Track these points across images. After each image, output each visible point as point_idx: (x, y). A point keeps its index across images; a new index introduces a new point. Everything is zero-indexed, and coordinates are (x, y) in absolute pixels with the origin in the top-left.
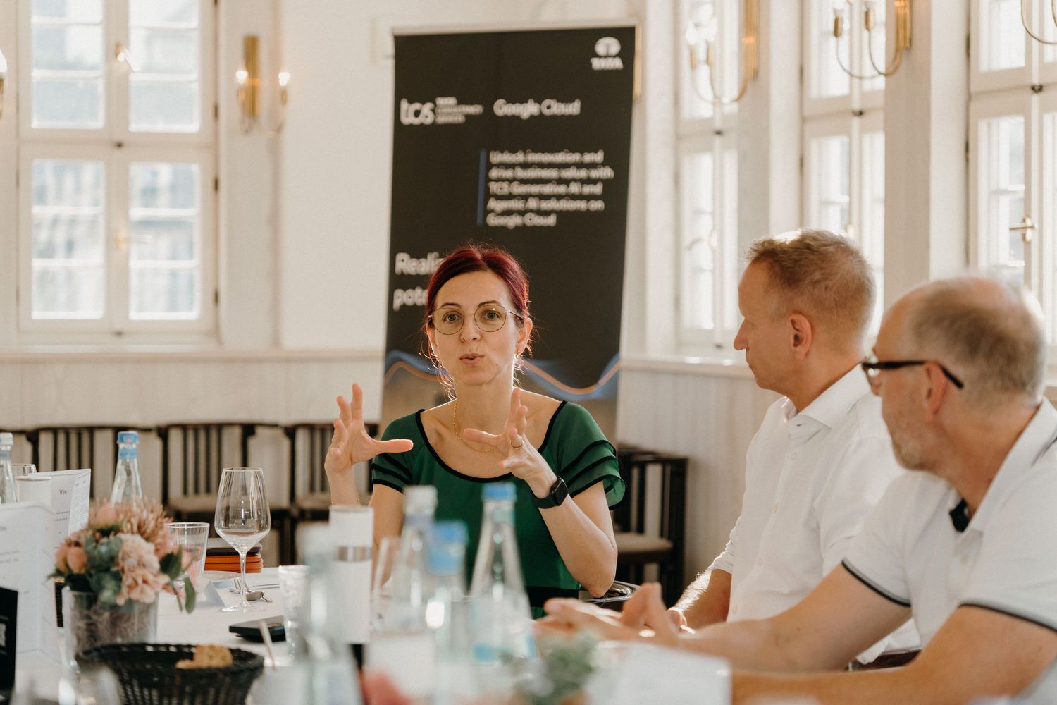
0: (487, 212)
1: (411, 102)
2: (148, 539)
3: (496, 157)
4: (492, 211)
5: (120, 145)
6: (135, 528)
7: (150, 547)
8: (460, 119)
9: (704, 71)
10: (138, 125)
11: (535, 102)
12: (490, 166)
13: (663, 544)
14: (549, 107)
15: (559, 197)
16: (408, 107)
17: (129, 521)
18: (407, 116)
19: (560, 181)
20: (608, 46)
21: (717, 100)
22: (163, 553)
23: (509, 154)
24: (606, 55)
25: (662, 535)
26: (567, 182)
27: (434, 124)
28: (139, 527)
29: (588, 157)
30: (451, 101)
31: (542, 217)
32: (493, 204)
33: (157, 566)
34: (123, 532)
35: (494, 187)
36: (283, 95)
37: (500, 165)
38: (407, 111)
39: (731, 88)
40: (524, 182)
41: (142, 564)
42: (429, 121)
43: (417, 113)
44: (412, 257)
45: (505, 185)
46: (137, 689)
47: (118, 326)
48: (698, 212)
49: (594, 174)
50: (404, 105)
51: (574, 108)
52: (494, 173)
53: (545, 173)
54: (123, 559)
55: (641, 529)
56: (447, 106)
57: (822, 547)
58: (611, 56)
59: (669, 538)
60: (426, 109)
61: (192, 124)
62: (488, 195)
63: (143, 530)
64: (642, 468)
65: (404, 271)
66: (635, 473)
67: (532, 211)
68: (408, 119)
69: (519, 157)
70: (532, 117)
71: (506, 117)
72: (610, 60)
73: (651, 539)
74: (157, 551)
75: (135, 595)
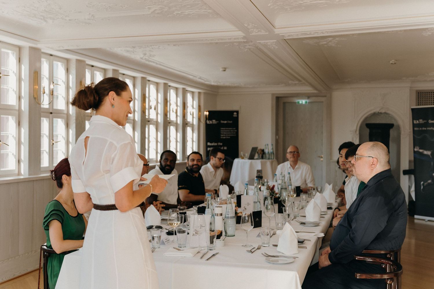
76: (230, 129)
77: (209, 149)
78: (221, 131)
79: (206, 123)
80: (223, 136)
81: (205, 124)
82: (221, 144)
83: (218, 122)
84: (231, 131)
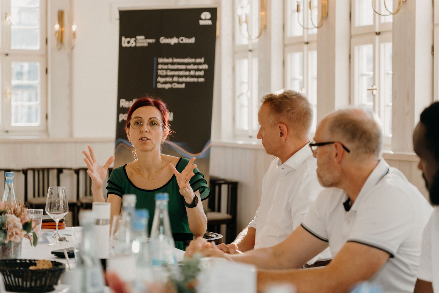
0: (157, 82)
1: (126, 37)
2: (18, 216)
3: (161, 60)
4: (159, 82)
5: (7, 55)
6: (13, 212)
7: (19, 219)
8: (146, 45)
9: (244, 26)
10: (15, 47)
11: (177, 38)
12: (158, 64)
13: (228, 216)
14: (182, 40)
15: (186, 76)
16: (125, 40)
17: (10, 209)
18: (124, 43)
19: (187, 70)
20: (206, 15)
21: (250, 38)
22: (24, 222)
23: (166, 59)
24: (205, 19)
25: (228, 213)
26: (189, 70)
27: (135, 47)
28: (14, 211)
29: (198, 60)
30: (143, 37)
31: (179, 85)
32: (159, 79)
33: (21, 227)
34: (7, 213)
35: (160, 72)
36: (74, 35)
37: (162, 64)
38: (125, 41)
39: (255, 32)
40: (172, 70)
41: (15, 226)
42: (133, 45)
43: (129, 42)
44: (127, 100)
45: (164, 71)
46: (13, 278)
47: (7, 129)
48: (242, 83)
49: (200, 67)
50: (123, 39)
51: (192, 40)
52: (160, 67)
53: (180, 67)
54: (7, 224)
55: (219, 211)
56: (141, 39)
57: (292, 218)
58: (207, 20)
59: (231, 214)
60: (132, 40)
61: (37, 46)
62: (158, 76)
63: (16, 212)
64: (220, 185)
65: (123, 106)
66: (217, 188)
67: (175, 82)
68: (125, 45)
69: (170, 60)
70: (175, 44)
71: (164, 44)
72: (207, 21)
73: (223, 214)
74: (21, 221)
75: (12, 239)
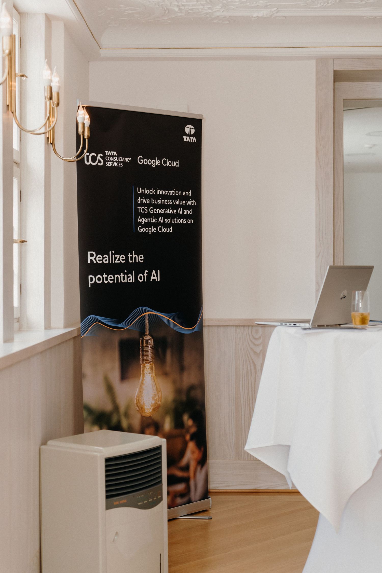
76: (172, 193)
77: (92, 280)
78: (139, 200)
79: (80, 163)
80: (148, 225)
81: (74, 166)
82: (140, 258)
83: (126, 160)
84: (177, 202)
